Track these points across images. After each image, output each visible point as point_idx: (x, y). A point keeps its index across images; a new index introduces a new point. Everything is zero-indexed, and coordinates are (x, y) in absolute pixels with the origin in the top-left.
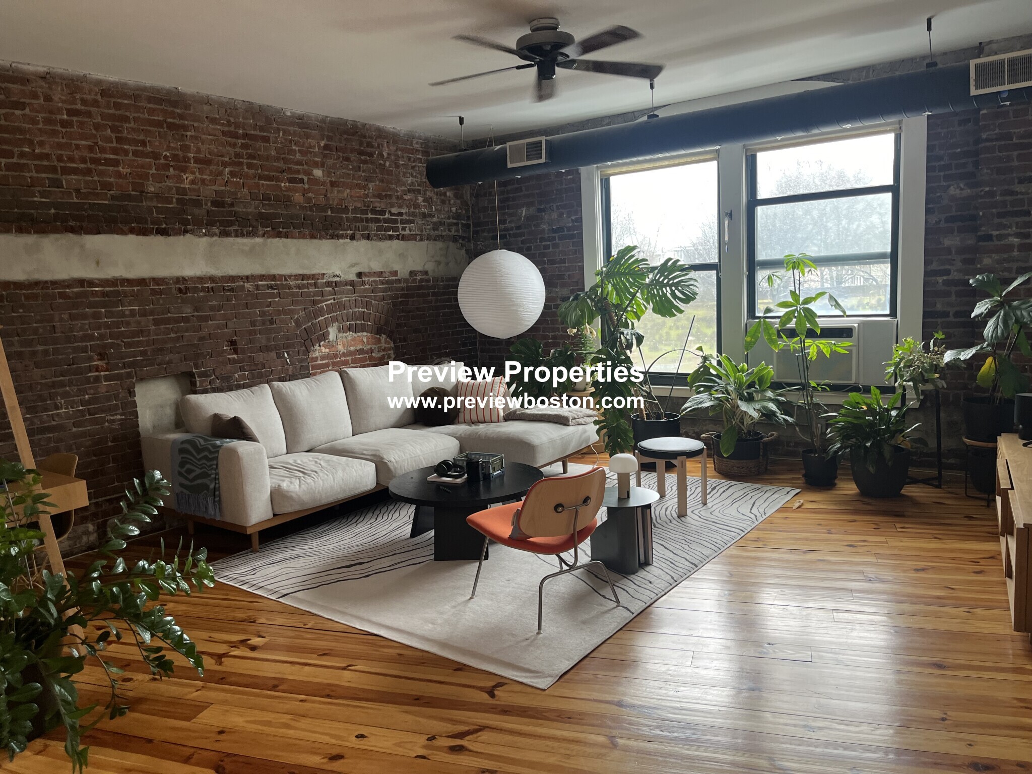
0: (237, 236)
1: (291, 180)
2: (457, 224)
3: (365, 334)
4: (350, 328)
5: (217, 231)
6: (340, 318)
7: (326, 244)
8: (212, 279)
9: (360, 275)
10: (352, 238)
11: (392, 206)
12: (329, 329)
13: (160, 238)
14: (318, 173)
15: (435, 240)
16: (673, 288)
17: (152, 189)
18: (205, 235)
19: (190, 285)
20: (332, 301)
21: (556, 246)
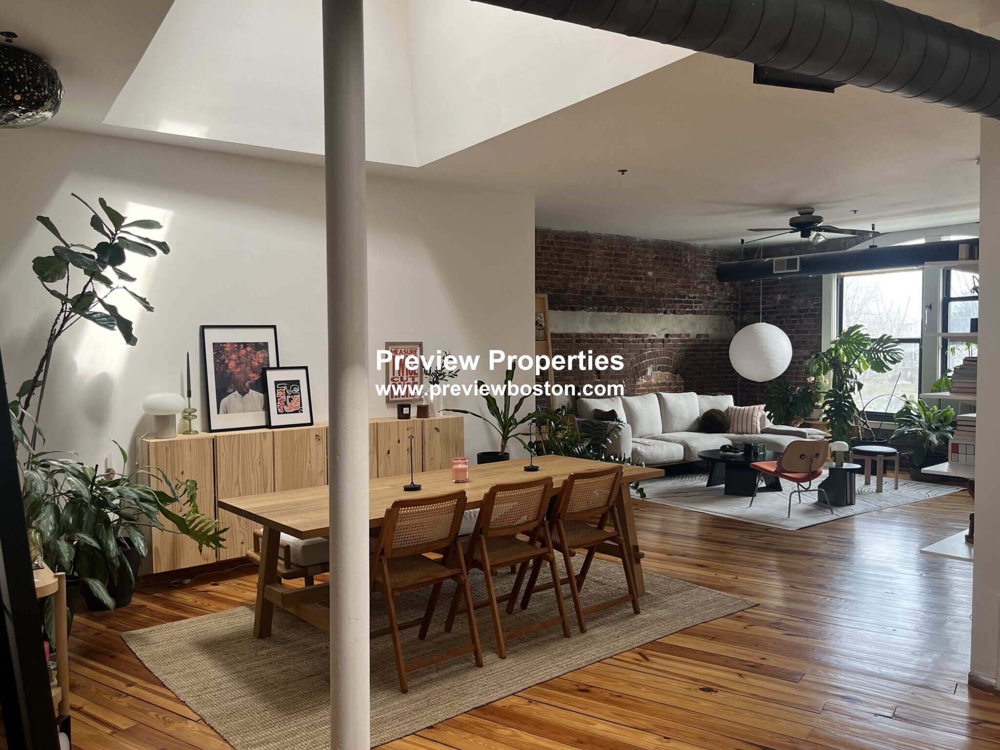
0: (606, 311)
1: (636, 279)
2: (730, 304)
3: (667, 373)
4: (659, 369)
5: (596, 308)
6: (654, 362)
7: (650, 317)
8: (592, 335)
9: (667, 336)
10: (665, 313)
11: (690, 293)
12: (648, 368)
13: (571, 312)
14: (650, 274)
15: (714, 314)
16: (885, 354)
17: (571, 286)
18: (591, 310)
19: (582, 338)
20: (651, 351)
21: (802, 321)
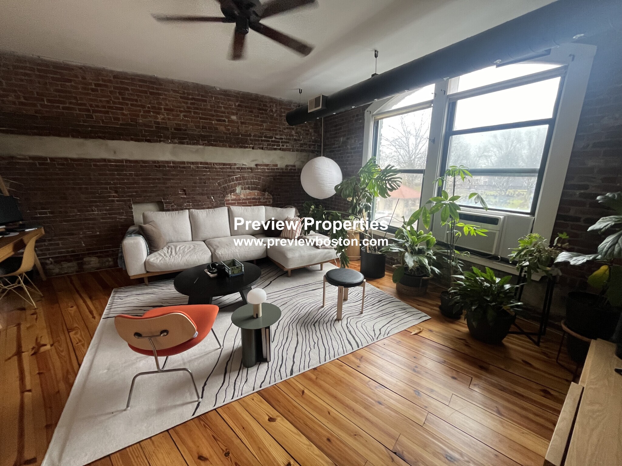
0: (188, 144)
1: (218, 120)
2: (315, 145)
3: (256, 191)
4: (249, 188)
5: (177, 141)
6: (243, 184)
7: (238, 151)
8: (174, 162)
9: (257, 165)
10: (253, 148)
11: (277, 134)
12: (237, 188)
13: (147, 143)
14: (234, 118)
15: (301, 151)
16: (387, 182)
17: (141, 121)
18: (170, 143)
19: (160, 164)
20: (239, 176)
21: (352, 156)
